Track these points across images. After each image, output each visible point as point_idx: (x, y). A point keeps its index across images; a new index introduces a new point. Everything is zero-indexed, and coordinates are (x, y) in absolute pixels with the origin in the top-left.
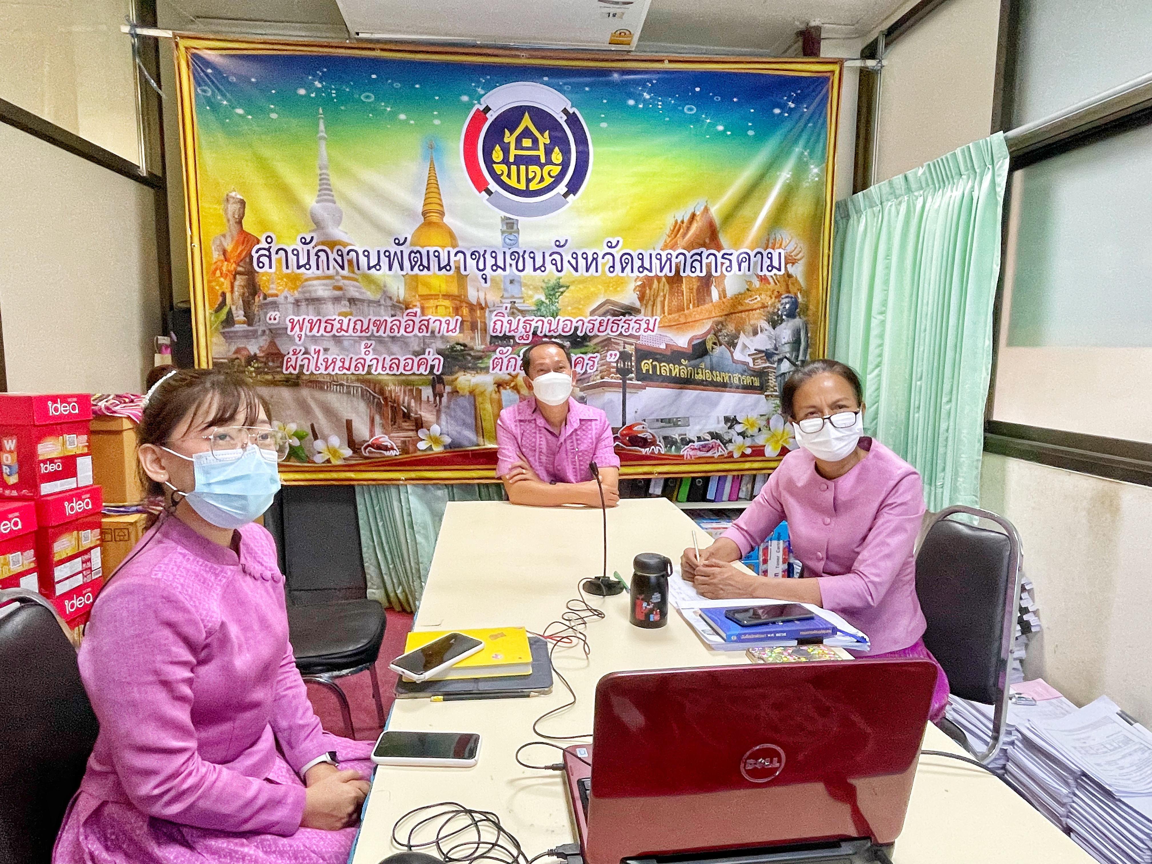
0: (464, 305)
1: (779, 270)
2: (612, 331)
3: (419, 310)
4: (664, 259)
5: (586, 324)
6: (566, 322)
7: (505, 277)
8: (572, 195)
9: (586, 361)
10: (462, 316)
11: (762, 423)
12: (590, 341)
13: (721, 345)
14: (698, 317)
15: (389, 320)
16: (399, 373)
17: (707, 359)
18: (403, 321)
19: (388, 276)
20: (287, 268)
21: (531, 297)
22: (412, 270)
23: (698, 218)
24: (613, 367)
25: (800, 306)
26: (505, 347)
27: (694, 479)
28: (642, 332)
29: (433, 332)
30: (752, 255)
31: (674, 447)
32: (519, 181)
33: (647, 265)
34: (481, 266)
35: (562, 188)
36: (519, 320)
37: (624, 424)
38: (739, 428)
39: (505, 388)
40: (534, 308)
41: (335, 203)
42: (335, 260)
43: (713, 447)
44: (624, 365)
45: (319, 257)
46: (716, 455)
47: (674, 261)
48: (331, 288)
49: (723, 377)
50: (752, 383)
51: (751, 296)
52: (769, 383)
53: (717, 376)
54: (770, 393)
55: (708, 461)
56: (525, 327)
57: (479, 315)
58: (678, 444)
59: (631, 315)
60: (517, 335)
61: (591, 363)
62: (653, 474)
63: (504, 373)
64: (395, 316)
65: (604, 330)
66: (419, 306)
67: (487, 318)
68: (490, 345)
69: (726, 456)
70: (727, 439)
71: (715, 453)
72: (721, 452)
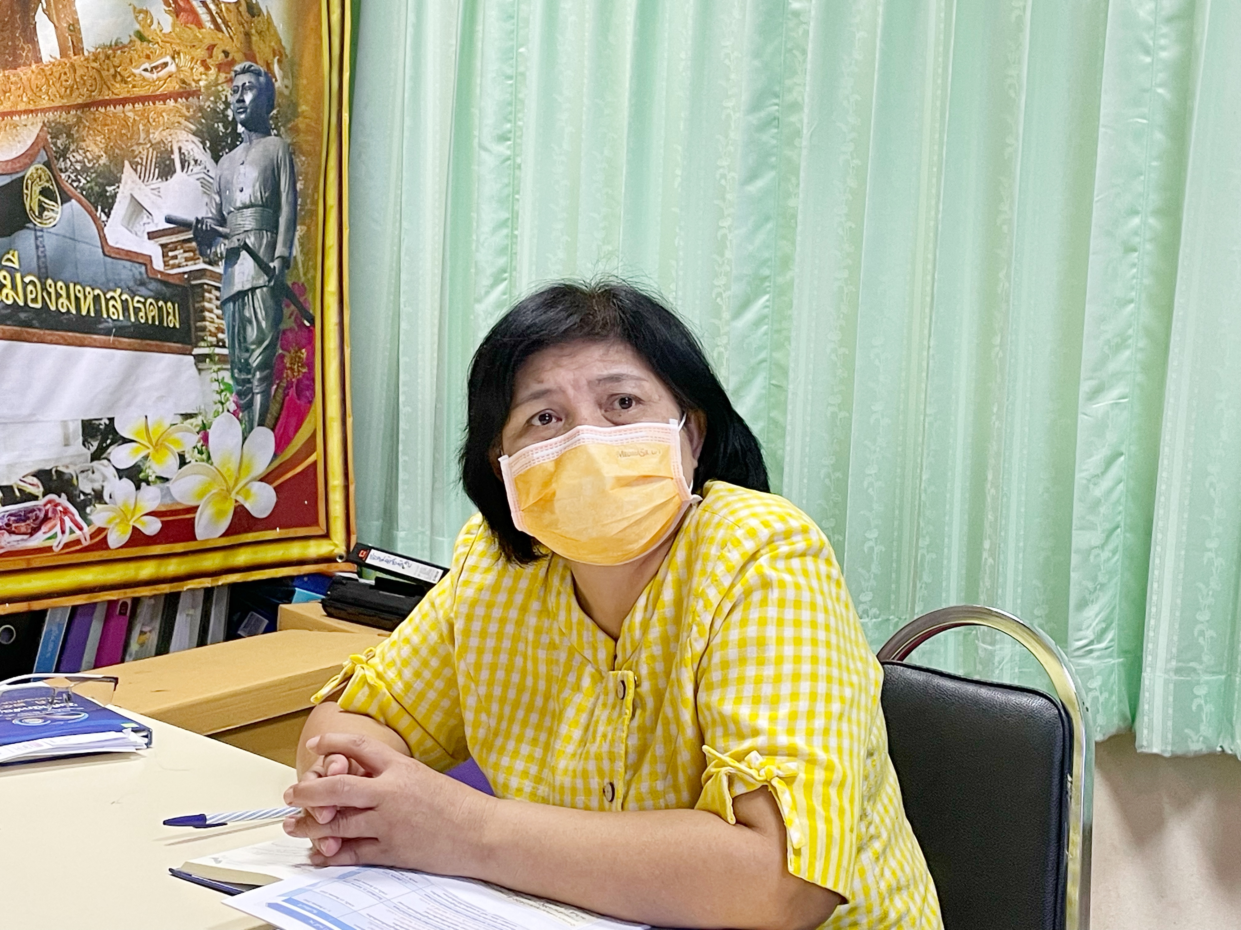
11: (188, 440)
13: (66, 199)
17: (25, 239)
25: (278, 100)
38: (122, 456)
43: (46, 519)
46: (57, 544)
49: (77, 299)
50: (161, 321)
51: (148, 57)
52: (204, 319)
53: (59, 296)
54: (206, 351)
55: (34, 564)
69: (85, 543)
70: (88, 491)
71: (55, 536)
72: (72, 532)
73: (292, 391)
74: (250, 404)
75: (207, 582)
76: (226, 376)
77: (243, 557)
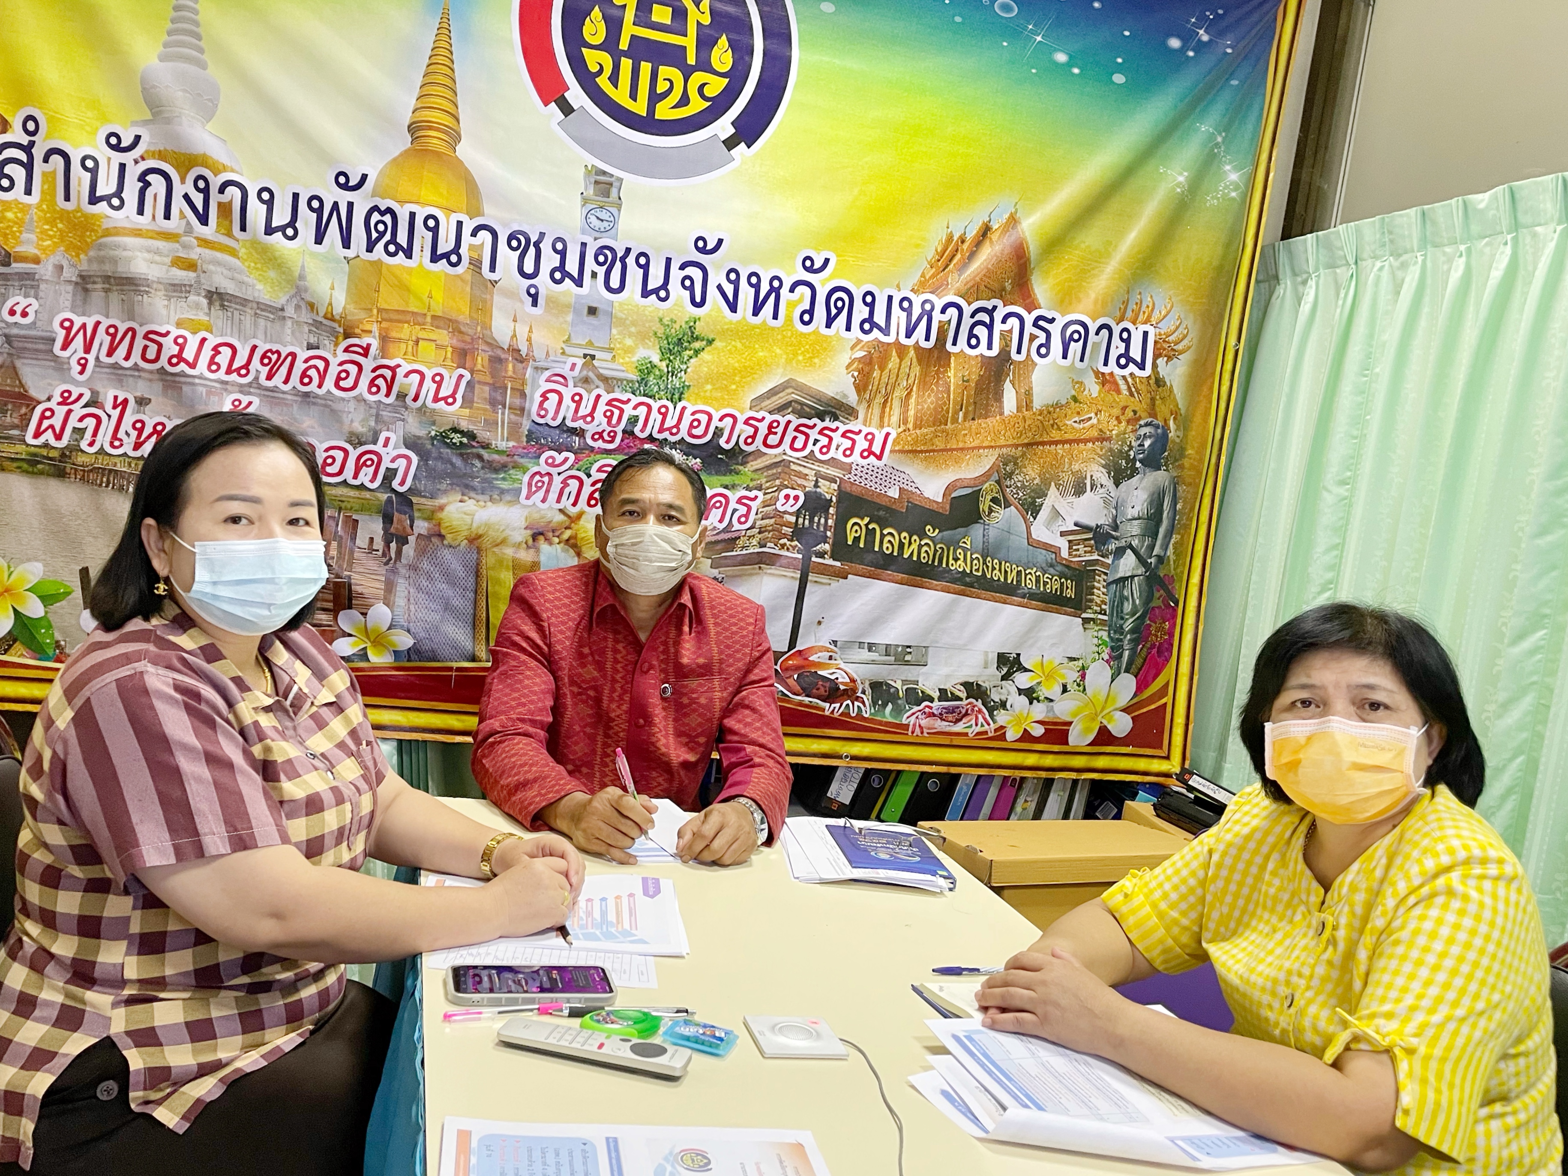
0: (481, 346)
1: (1142, 366)
2: (792, 448)
3: (375, 344)
4: (916, 311)
5: (740, 425)
6: (697, 416)
7: (578, 296)
8: (743, 145)
9: (733, 505)
10: (472, 372)
11: (1071, 676)
12: (744, 464)
13: (1007, 505)
14: (971, 442)
15: (303, 355)
17: (977, 530)
18: (334, 362)
19: (313, 254)
20: (67, 198)
21: (629, 351)
22: (370, 249)
23: (994, 237)
24: (788, 524)
25: (1170, 445)
26: (559, 451)
27: (924, 776)
28: (856, 457)
29: (401, 396)
30: (1093, 328)
31: (890, 706)
32: (633, 96)
33: (880, 318)
34: (529, 268)
35: (724, 127)
36: (598, 397)
38: (1023, 680)
39: (548, 541)
40: (633, 375)
41: (203, 66)
42: (186, 197)
43: (966, 714)
44: (811, 521)
45: (147, 184)
46: (971, 732)
47: (937, 316)
48: (168, 260)
49: (1006, 572)
50: (1062, 592)
51: (1078, 413)
52: (1093, 594)
53: (994, 569)
54: (1092, 616)
55: (955, 743)
56: (608, 414)
57: (510, 373)
58: (900, 702)
59: (836, 418)
60: (591, 429)
61: (743, 510)
62: (840, 757)
63: (550, 508)
64: (318, 348)
65: (776, 443)
66: (377, 335)
67: (529, 382)
68: (527, 442)
69: (990, 735)
70: (997, 700)
71: (971, 726)
72: (982, 726)
73: (1155, 651)
74: (1121, 656)
75: (1073, 775)
76: (1104, 635)
77: (1102, 762)
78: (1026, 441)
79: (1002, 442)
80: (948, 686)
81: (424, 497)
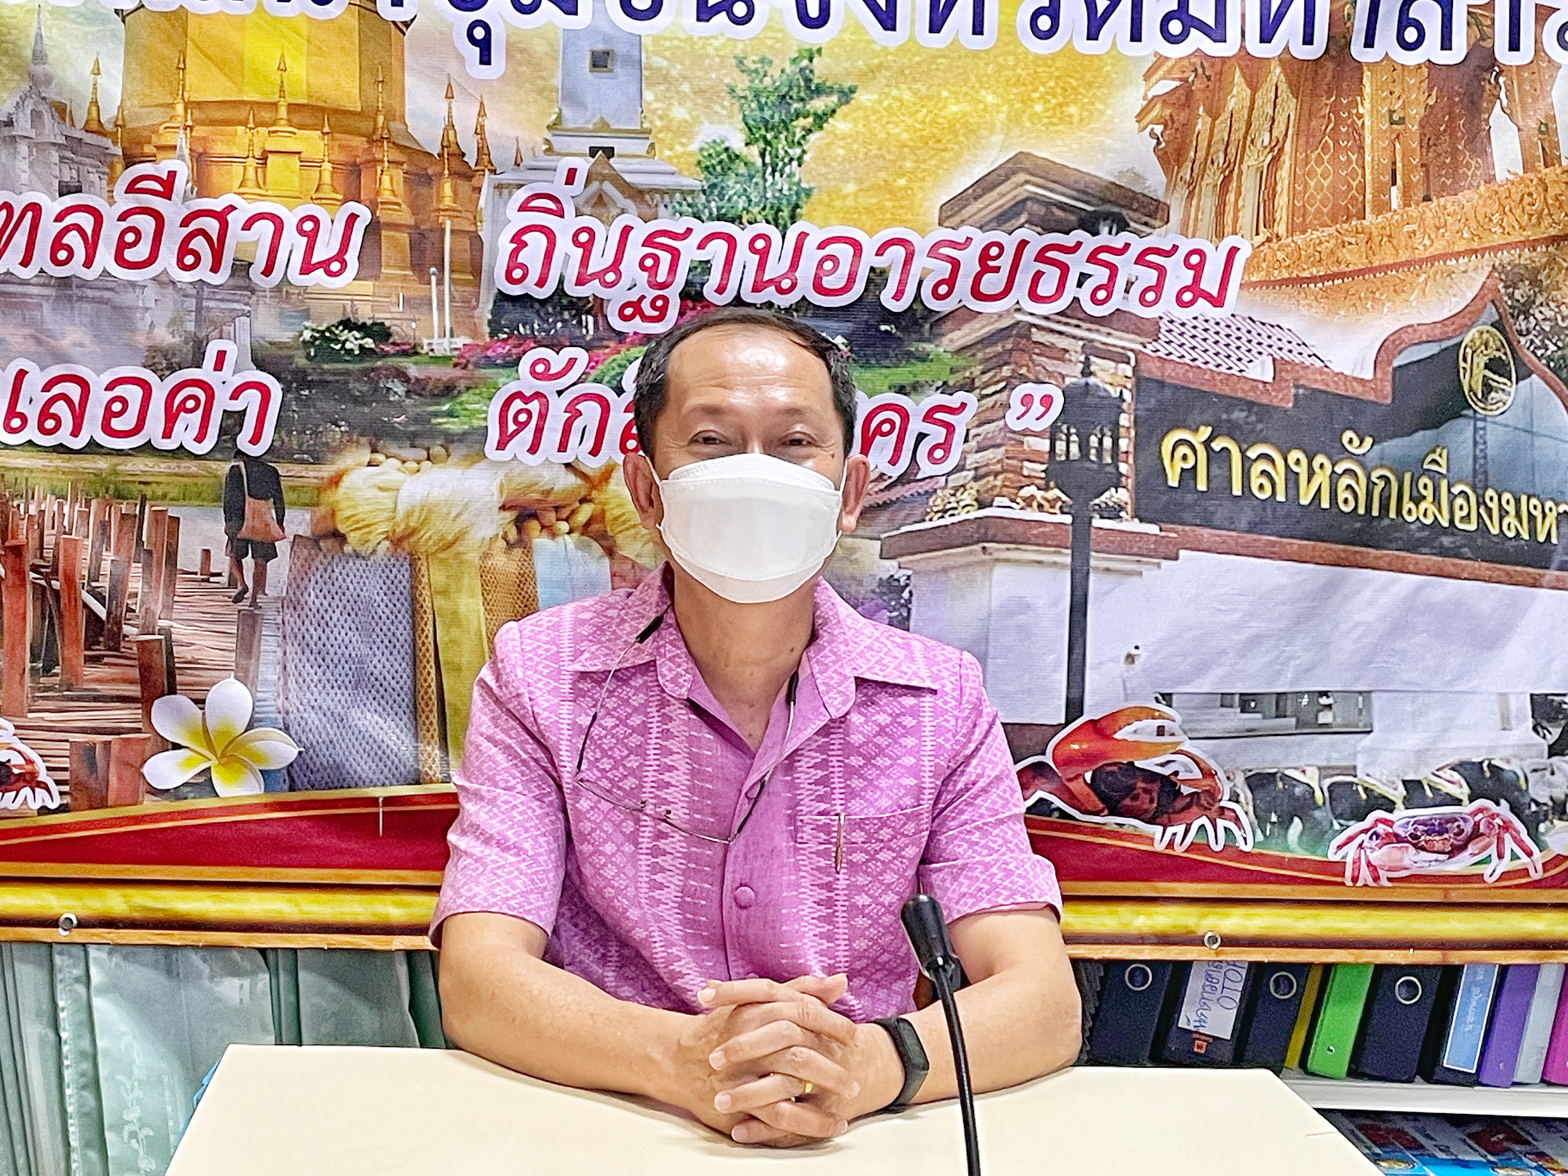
0: (386, 153)
2: (1034, 296)
3: (183, 171)
5: (921, 262)
6: (830, 249)
7: (570, 34)
9: (916, 426)
10: (373, 207)
12: (933, 338)
13: (1524, 373)
14: (1424, 247)
15: (53, 206)
16: (79, 443)
18: (110, 214)
24: (1034, 456)
26: (557, 347)
27: (1384, 975)
28: (1167, 306)
29: (242, 268)
31: (1296, 826)
33: (1202, 7)
36: (626, 231)
37: (1074, 707)
39: (548, 529)
40: (694, 180)
43: (1476, 834)
44: (1084, 445)
46: (1491, 873)
49: (1532, 517)
53: (1503, 513)
55: (1454, 897)
56: (649, 262)
57: (448, 202)
58: (1317, 814)
59: (1123, 226)
60: (616, 297)
61: (938, 434)
62: (1197, 941)
63: (548, 462)
64: (79, 190)
65: (1001, 288)
66: (187, 152)
67: (486, 216)
68: (492, 335)
69: (1535, 876)
70: (1543, 799)
72: (1515, 857)
78: (1553, 232)
79: (1498, 239)
80: (1423, 774)
81: (302, 462)
